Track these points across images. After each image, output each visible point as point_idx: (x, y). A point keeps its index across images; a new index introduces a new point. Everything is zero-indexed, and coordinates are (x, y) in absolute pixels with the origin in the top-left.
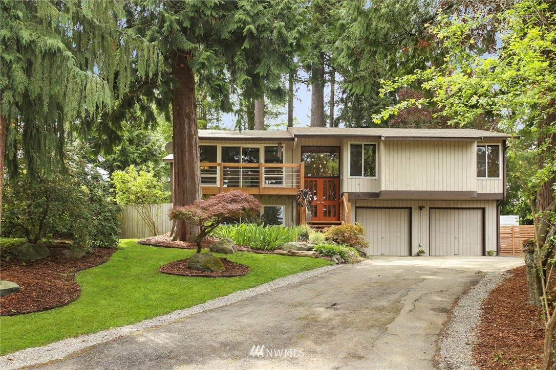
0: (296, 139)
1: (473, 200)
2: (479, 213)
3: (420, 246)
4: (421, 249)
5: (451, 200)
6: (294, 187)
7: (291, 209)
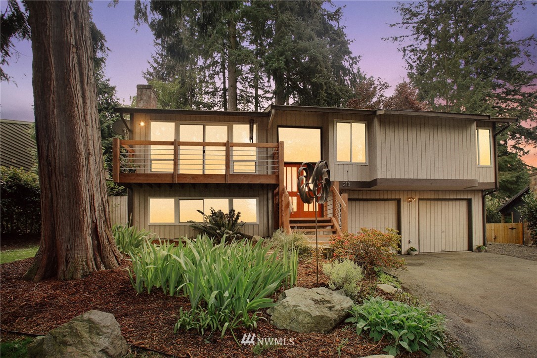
0: (273, 111)
1: (467, 191)
2: (464, 204)
3: (409, 242)
4: (410, 246)
5: (440, 191)
6: (270, 173)
7: (265, 203)
